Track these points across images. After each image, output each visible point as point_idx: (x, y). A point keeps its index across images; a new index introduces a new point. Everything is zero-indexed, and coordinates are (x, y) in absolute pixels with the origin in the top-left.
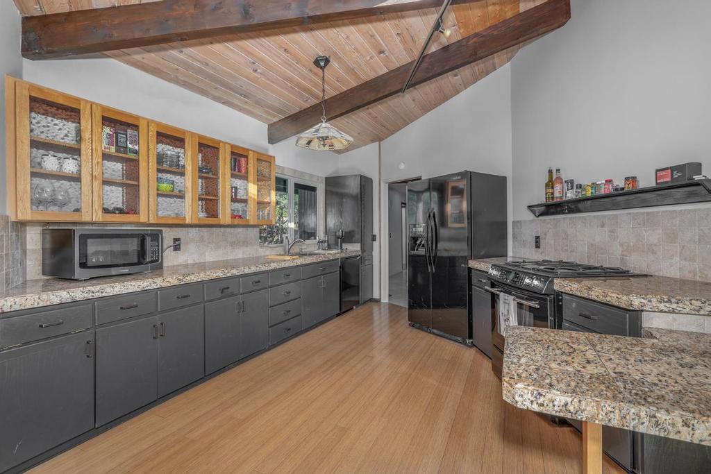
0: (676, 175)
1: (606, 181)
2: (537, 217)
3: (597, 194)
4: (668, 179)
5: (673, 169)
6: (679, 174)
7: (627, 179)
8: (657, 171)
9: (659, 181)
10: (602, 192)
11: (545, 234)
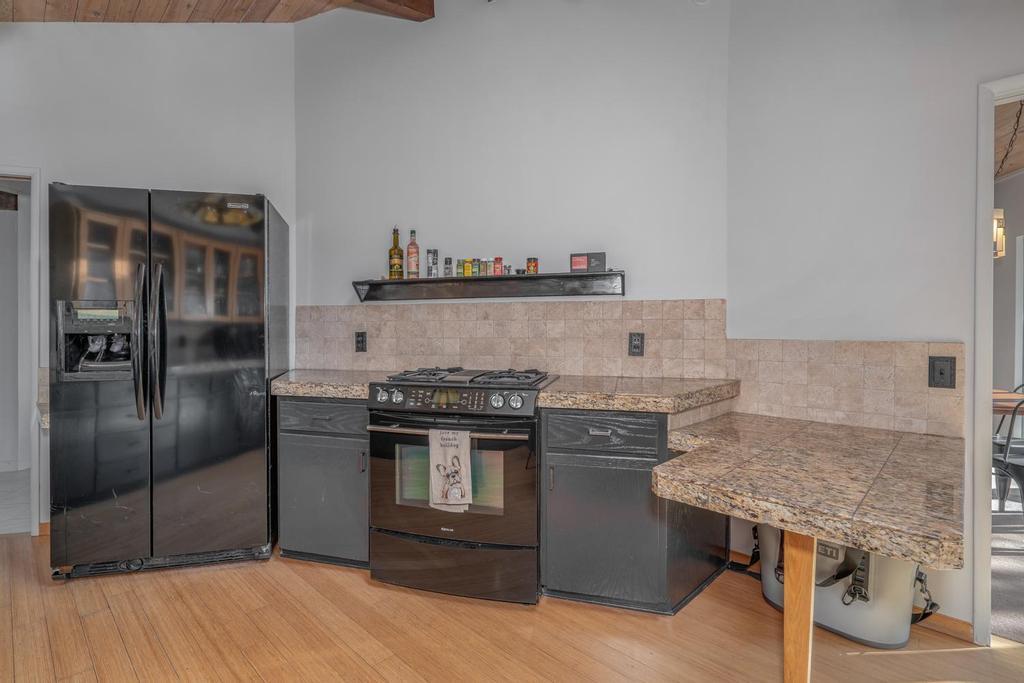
0: (594, 263)
1: (496, 259)
2: (362, 301)
3: (482, 274)
4: (585, 267)
5: (590, 256)
6: (597, 262)
7: (529, 260)
8: (572, 256)
9: (574, 268)
10: (490, 273)
11: (379, 330)
